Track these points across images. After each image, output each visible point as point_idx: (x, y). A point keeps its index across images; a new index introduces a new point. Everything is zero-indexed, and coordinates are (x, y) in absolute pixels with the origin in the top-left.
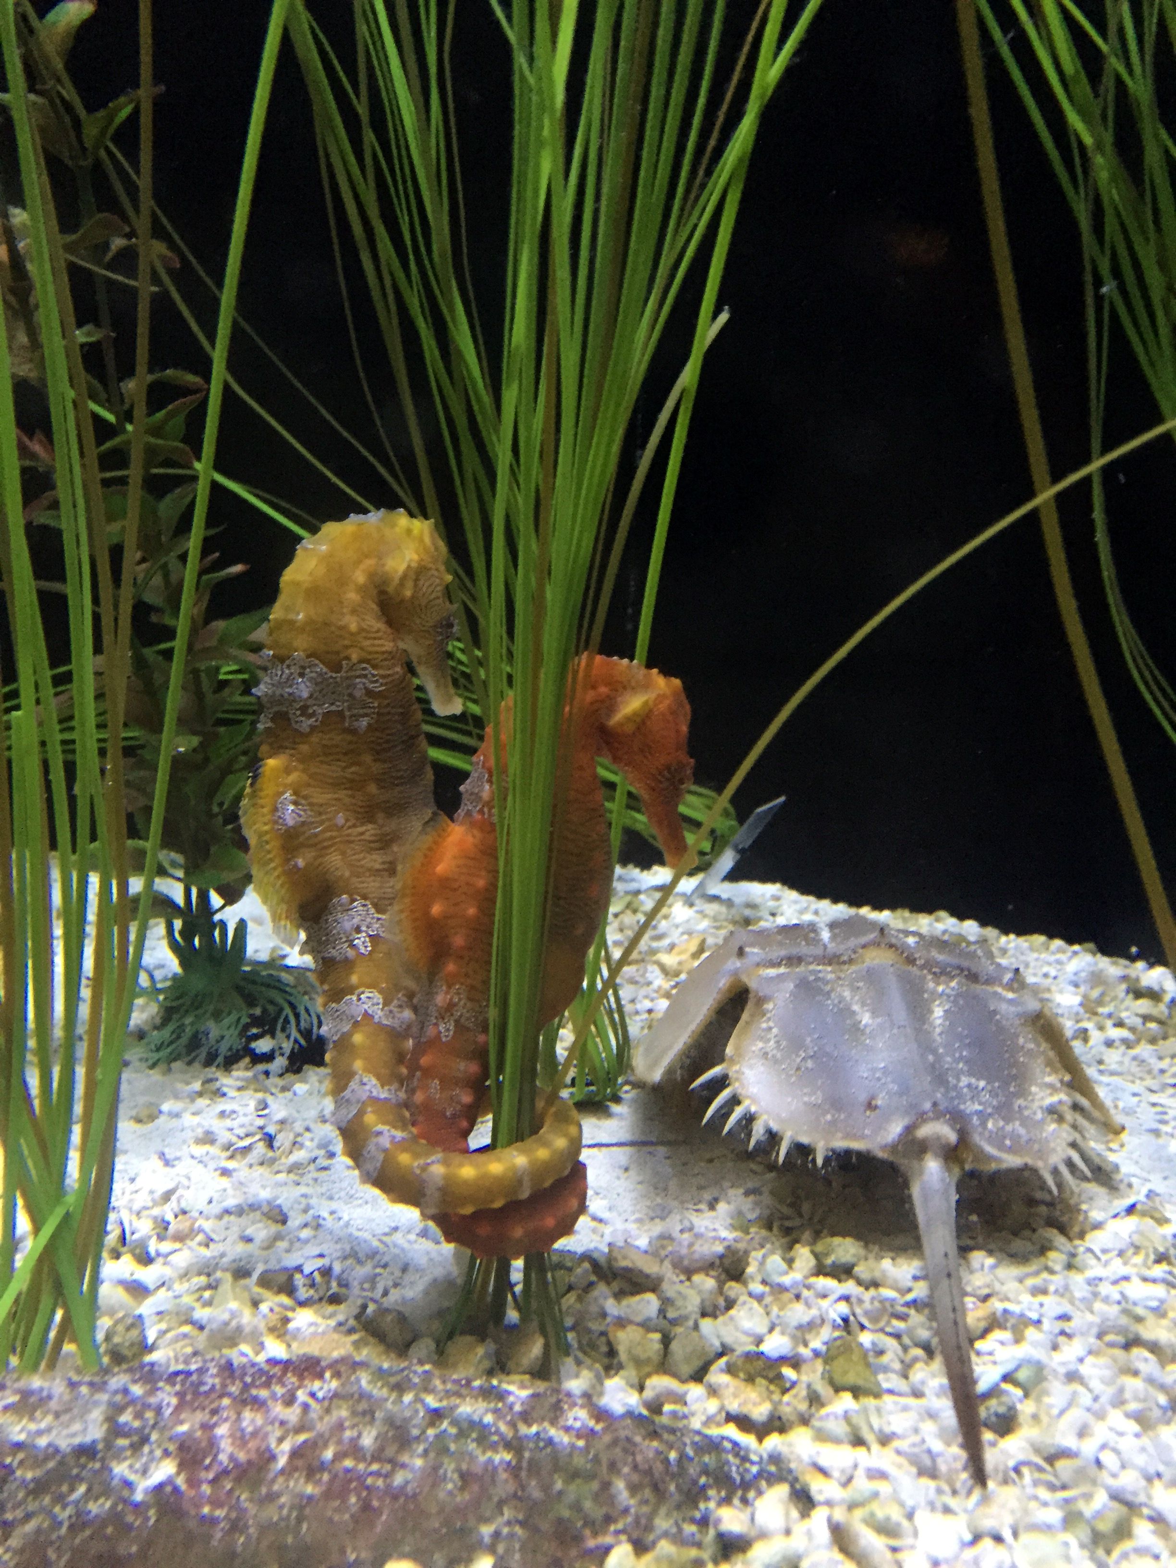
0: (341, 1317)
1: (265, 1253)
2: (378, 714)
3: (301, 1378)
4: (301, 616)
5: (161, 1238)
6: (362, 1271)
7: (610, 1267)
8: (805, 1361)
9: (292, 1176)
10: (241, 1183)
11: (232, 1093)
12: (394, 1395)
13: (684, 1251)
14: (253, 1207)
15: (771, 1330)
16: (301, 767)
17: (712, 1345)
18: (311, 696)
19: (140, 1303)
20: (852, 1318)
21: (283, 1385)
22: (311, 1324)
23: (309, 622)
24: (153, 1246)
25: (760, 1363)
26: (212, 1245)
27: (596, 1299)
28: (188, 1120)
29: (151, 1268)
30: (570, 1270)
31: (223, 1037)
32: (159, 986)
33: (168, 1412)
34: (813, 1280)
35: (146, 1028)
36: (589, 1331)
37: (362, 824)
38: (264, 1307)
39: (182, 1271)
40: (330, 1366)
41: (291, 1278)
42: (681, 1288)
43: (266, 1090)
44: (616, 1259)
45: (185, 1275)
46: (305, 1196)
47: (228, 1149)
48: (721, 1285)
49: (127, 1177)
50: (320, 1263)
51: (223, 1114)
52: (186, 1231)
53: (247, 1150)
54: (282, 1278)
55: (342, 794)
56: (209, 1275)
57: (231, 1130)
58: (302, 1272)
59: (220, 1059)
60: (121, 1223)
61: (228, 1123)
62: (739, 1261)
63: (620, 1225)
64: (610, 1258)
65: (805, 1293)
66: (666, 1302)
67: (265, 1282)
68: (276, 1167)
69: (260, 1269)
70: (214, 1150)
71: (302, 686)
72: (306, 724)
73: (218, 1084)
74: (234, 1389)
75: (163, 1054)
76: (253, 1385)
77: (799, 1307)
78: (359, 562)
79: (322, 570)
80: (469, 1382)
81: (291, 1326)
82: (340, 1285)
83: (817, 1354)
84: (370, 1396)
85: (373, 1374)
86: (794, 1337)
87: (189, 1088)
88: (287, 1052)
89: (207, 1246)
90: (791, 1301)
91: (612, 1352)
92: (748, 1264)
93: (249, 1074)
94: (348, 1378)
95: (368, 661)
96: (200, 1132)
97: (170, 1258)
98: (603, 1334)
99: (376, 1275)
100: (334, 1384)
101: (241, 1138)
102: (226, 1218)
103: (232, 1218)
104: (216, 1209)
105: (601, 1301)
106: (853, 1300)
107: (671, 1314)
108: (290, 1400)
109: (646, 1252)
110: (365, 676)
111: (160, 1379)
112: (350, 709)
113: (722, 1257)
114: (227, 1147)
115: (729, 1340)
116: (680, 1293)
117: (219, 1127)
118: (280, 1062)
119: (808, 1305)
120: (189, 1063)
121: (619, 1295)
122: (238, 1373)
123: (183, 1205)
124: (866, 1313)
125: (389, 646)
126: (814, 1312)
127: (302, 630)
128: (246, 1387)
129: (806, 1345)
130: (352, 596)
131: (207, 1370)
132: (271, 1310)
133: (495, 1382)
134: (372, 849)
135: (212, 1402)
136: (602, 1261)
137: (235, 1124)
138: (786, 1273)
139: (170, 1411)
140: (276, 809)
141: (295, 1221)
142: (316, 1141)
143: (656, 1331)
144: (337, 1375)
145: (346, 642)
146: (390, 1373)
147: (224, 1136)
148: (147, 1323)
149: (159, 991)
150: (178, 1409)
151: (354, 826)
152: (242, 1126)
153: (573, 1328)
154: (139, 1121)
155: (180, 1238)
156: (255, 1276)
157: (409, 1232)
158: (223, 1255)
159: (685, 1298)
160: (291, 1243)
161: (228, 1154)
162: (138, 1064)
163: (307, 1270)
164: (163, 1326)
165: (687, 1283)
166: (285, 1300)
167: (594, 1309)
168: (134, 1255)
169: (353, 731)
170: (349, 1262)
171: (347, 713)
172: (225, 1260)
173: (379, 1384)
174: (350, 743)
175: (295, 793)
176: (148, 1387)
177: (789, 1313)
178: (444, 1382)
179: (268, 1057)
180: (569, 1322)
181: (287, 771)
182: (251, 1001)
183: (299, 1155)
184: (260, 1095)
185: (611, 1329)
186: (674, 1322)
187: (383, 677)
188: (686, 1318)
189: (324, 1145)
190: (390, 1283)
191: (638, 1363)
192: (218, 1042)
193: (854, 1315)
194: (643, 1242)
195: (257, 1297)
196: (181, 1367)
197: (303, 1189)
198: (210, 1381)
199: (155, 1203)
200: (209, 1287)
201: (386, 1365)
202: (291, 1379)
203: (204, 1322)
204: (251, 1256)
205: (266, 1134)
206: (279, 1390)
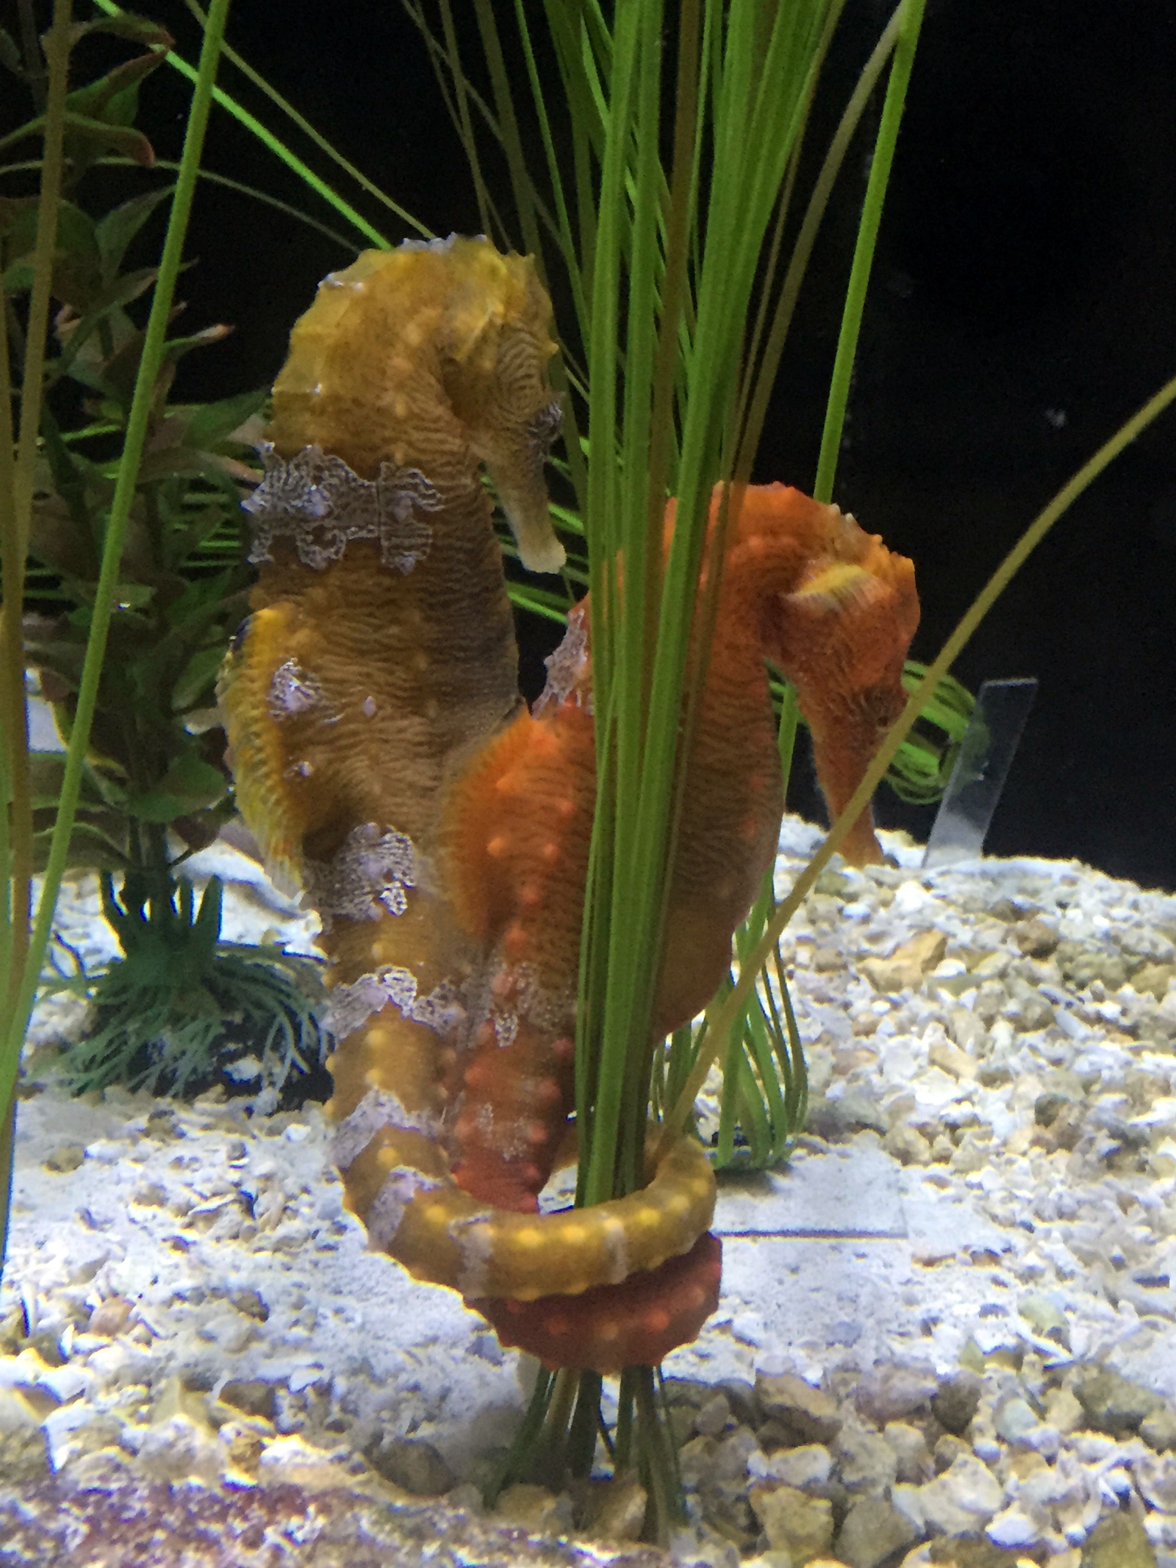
0: (343, 1449)
1: (235, 1357)
2: (433, 546)
3: (272, 1510)
4: (320, 388)
5: (80, 1329)
6: (378, 1394)
7: (758, 1402)
8: (1055, 1552)
9: (280, 1256)
10: (204, 1262)
11: (194, 1133)
12: (410, 1543)
13: (875, 1387)
14: (217, 1292)
15: (1006, 1504)
16: (312, 621)
17: (910, 1522)
18: (329, 514)
19: (44, 1417)
20: (1133, 1493)
21: (246, 1518)
22: (296, 1453)
23: (334, 398)
24: (68, 1339)
25: (983, 1549)
26: (155, 1342)
27: (734, 1449)
28: (127, 1167)
29: (63, 1369)
30: (697, 1407)
31: (183, 1053)
32: (90, 974)
33: (74, 1543)
34: (1076, 1435)
35: (71, 1039)
36: (718, 1493)
37: (404, 717)
38: (228, 1429)
39: (110, 1377)
40: (315, 1498)
41: (270, 1395)
42: (869, 1440)
43: (244, 1131)
44: (766, 1392)
45: (114, 1382)
46: (299, 1286)
47: (185, 1214)
48: (931, 1440)
49: (33, 1241)
50: (315, 1375)
51: (178, 1162)
52: (117, 1319)
53: (212, 1216)
54: (258, 1394)
55: (372, 667)
56: (149, 1385)
57: (189, 1185)
58: (288, 1387)
59: (178, 1086)
60: (23, 1304)
61: (188, 1175)
62: (962, 1405)
63: (780, 1351)
64: (758, 1390)
65: (1063, 1455)
66: (843, 1459)
67: (232, 1396)
68: (256, 1242)
69: (226, 1377)
70: (164, 1214)
71: (317, 498)
72: (320, 556)
73: (173, 1119)
74: (172, 1518)
75: (96, 1074)
76: (199, 1515)
77: (1051, 1473)
78: (412, 312)
79: (354, 320)
80: (523, 1535)
81: (266, 1454)
82: (344, 1410)
83: (1074, 1543)
84: (372, 1542)
85: (380, 1512)
86: (1039, 1518)
87: (130, 1124)
88: (281, 1083)
89: (148, 1343)
90: (1038, 1464)
91: (755, 1526)
92: (976, 1410)
93: (222, 1107)
94: (342, 1515)
95: (418, 464)
96: (143, 1186)
97: (94, 1356)
98: (742, 1498)
99: (399, 1402)
100: (321, 1521)
101: (205, 1198)
102: (178, 1306)
103: (187, 1306)
104: (163, 1291)
105: (742, 1451)
106: (1137, 1467)
107: (850, 1476)
108: (254, 1541)
109: (817, 1386)
110: (415, 487)
111: (65, 1497)
112: (389, 536)
113: (934, 1398)
114: (184, 1210)
115: (938, 1517)
116: (863, 1446)
117: (172, 1180)
118: (268, 1096)
119: (1066, 1474)
120: (134, 1090)
121: (768, 1446)
122: (179, 1498)
123: (115, 1283)
124: (1157, 1487)
125: (455, 444)
126: (1074, 1481)
127: (319, 411)
128: (190, 1518)
129: (1058, 1528)
130: (400, 363)
131: (135, 1490)
132: (239, 1434)
133: (563, 1539)
134: (418, 755)
135: (140, 1533)
136: (747, 1395)
137: (197, 1177)
138: (1036, 1424)
139: (78, 1541)
140: (273, 685)
141: (279, 1318)
142: (318, 1207)
143: (821, 1496)
144: (324, 1509)
145: (388, 433)
146: (405, 1513)
147: (180, 1194)
148: (54, 1439)
149: (92, 981)
150: (89, 1539)
151: (392, 718)
152: (208, 1180)
153: (696, 1490)
154: (54, 1166)
155: (109, 1329)
156: (218, 1388)
157: (454, 1345)
158: (170, 1356)
159: (870, 1453)
160: (274, 1346)
161: (186, 1220)
162: (57, 1090)
163: (295, 1385)
164: (78, 1444)
165: (880, 1435)
166: (260, 1421)
167: (729, 1465)
168: (40, 1351)
169: (395, 572)
170: (361, 1378)
171: (385, 543)
172: (173, 1364)
173: (388, 1527)
174: (388, 589)
175: (302, 661)
176: (47, 1507)
177: (1033, 1482)
178: (485, 1532)
179: (252, 1087)
180: (690, 1479)
181: (292, 626)
182: (226, 1001)
183: (291, 1227)
184: (235, 1137)
185: (754, 1491)
186: (853, 1488)
187: (441, 490)
188: (873, 1483)
189: (329, 1215)
190: (421, 1414)
191: (794, 1541)
192: (176, 1059)
193: (1138, 1489)
194: (814, 1375)
195: (219, 1415)
196: (96, 1484)
197: (295, 1276)
198: (138, 1506)
199: (73, 1280)
200: (149, 1400)
201: (399, 1503)
202: (257, 1512)
203: (137, 1444)
204: (209, 1360)
205: (243, 1193)
206: (239, 1526)
